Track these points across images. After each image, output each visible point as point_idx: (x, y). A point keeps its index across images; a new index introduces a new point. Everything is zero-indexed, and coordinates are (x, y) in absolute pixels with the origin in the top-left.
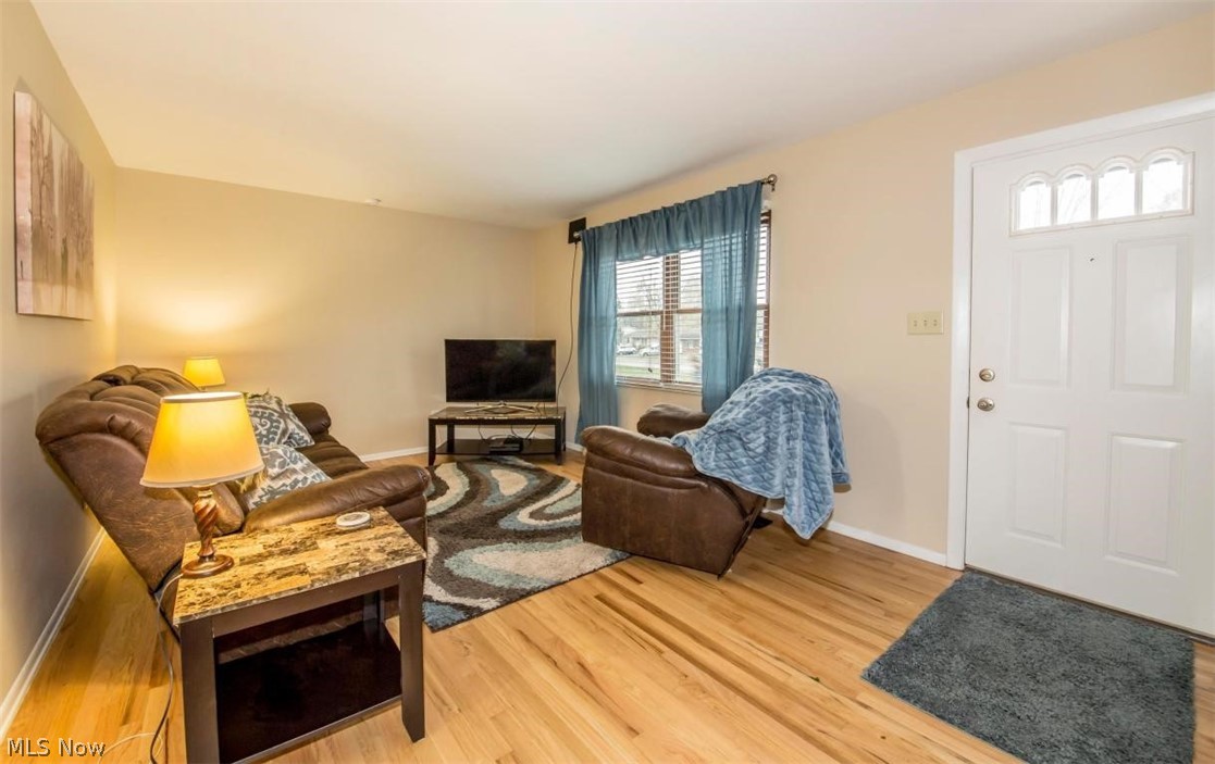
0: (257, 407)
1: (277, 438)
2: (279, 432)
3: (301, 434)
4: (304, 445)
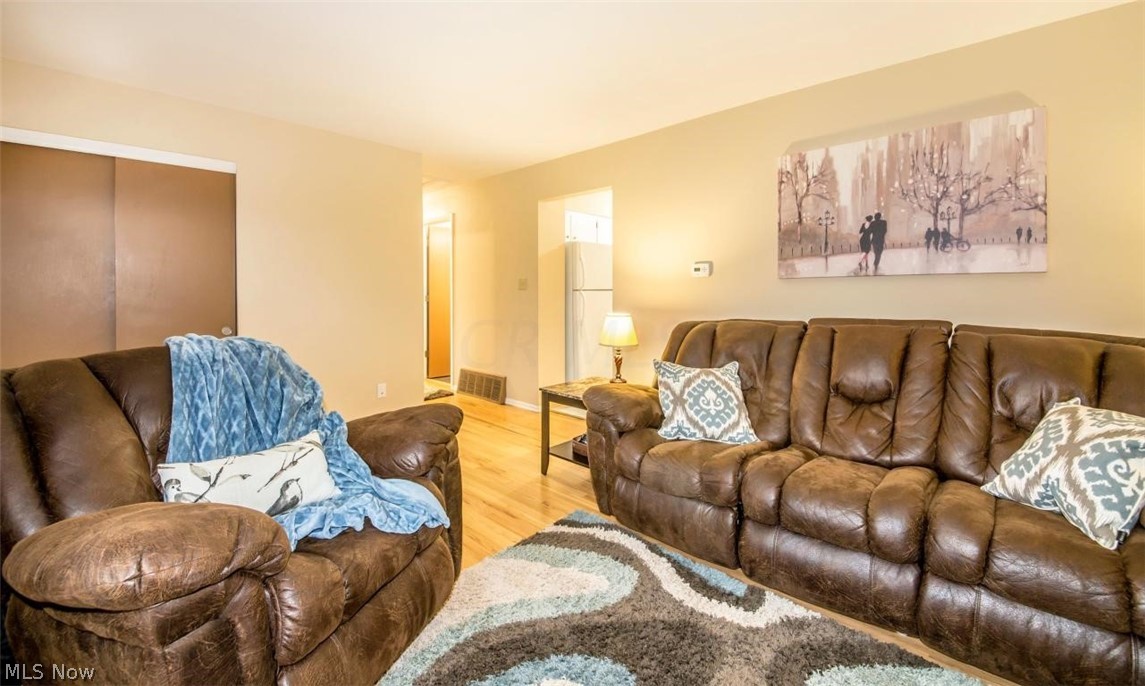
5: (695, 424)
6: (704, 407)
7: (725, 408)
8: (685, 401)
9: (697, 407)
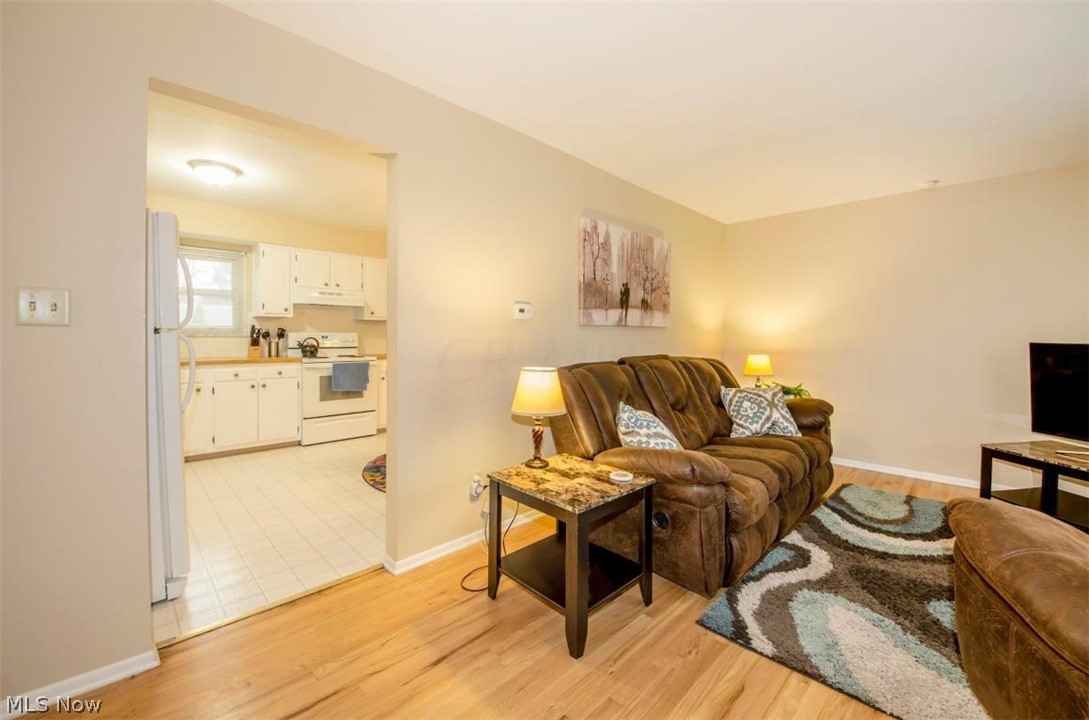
0: (755, 394)
1: (761, 422)
2: (764, 417)
3: (786, 424)
4: (789, 435)
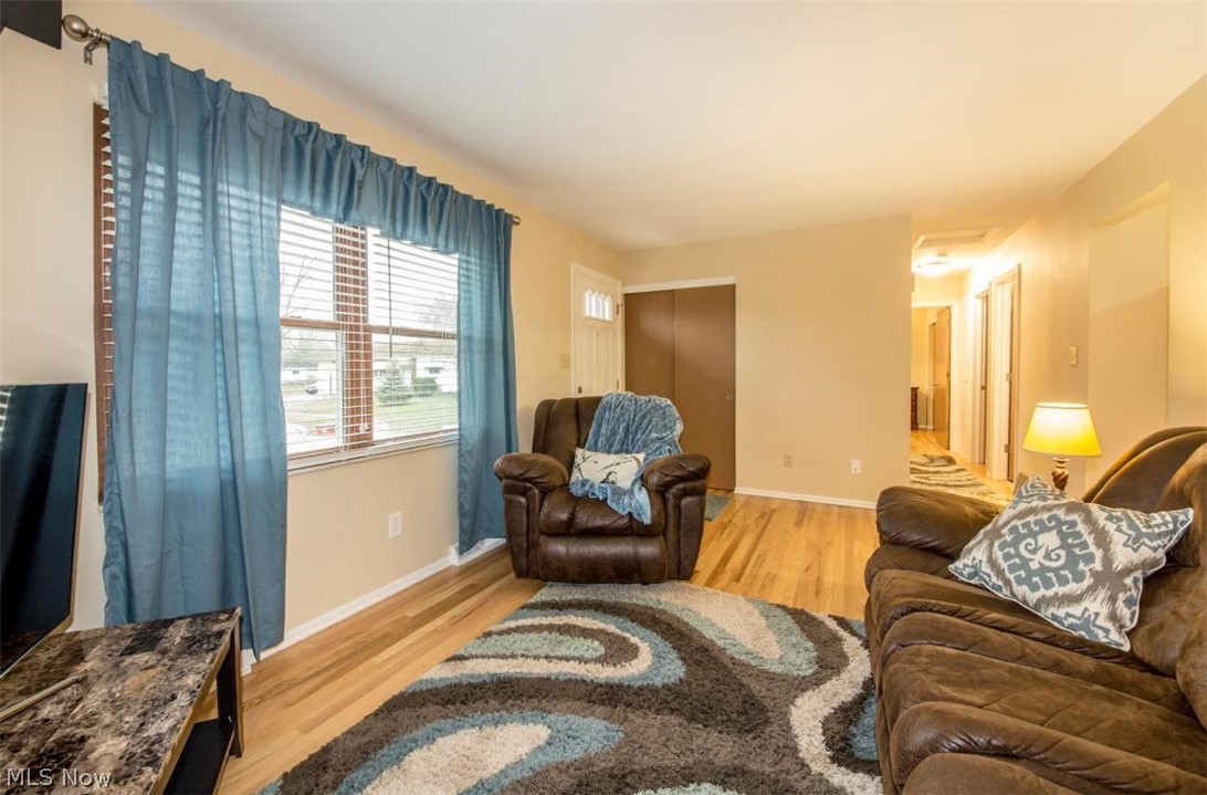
5: (1000, 573)
6: (1023, 552)
7: (1063, 567)
8: (1001, 536)
9: (1012, 551)
